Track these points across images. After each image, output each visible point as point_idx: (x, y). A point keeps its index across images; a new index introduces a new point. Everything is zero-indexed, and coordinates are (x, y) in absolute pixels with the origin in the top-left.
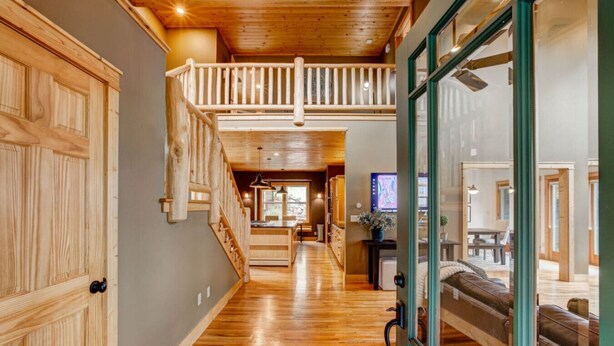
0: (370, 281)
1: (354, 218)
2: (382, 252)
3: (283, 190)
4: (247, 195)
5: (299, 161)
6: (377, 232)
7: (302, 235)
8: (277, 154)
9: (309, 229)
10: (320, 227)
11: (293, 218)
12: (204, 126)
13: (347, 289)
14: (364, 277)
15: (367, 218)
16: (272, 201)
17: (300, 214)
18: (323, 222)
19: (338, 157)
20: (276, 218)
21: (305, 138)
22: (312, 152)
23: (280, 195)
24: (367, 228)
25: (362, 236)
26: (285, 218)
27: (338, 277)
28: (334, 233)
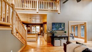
0: (52, 44)
1: (49, 32)
2: (54, 38)
3: (35, 27)
4: (29, 28)
5: (38, 22)
6: (53, 34)
7: (39, 35)
8: (34, 20)
9: (40, 34)
10: (42, 33)
11: (37, 32)
12: (9, 6)
13: (47, 46)
14: (51, 43)
15: (51, 32)
16: (34, 29)
17: (38, 31)
18: (42, 32)
19: (45, 21)
20: (34, 32)
21: (39, 16)
22: (41, 19)
23: (35, 28)
24: (51, 33)
25: (50, 35)
26: (36, 32)
27: (45, 43)
28: (44, 34)
